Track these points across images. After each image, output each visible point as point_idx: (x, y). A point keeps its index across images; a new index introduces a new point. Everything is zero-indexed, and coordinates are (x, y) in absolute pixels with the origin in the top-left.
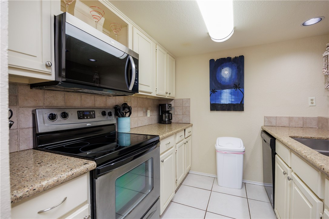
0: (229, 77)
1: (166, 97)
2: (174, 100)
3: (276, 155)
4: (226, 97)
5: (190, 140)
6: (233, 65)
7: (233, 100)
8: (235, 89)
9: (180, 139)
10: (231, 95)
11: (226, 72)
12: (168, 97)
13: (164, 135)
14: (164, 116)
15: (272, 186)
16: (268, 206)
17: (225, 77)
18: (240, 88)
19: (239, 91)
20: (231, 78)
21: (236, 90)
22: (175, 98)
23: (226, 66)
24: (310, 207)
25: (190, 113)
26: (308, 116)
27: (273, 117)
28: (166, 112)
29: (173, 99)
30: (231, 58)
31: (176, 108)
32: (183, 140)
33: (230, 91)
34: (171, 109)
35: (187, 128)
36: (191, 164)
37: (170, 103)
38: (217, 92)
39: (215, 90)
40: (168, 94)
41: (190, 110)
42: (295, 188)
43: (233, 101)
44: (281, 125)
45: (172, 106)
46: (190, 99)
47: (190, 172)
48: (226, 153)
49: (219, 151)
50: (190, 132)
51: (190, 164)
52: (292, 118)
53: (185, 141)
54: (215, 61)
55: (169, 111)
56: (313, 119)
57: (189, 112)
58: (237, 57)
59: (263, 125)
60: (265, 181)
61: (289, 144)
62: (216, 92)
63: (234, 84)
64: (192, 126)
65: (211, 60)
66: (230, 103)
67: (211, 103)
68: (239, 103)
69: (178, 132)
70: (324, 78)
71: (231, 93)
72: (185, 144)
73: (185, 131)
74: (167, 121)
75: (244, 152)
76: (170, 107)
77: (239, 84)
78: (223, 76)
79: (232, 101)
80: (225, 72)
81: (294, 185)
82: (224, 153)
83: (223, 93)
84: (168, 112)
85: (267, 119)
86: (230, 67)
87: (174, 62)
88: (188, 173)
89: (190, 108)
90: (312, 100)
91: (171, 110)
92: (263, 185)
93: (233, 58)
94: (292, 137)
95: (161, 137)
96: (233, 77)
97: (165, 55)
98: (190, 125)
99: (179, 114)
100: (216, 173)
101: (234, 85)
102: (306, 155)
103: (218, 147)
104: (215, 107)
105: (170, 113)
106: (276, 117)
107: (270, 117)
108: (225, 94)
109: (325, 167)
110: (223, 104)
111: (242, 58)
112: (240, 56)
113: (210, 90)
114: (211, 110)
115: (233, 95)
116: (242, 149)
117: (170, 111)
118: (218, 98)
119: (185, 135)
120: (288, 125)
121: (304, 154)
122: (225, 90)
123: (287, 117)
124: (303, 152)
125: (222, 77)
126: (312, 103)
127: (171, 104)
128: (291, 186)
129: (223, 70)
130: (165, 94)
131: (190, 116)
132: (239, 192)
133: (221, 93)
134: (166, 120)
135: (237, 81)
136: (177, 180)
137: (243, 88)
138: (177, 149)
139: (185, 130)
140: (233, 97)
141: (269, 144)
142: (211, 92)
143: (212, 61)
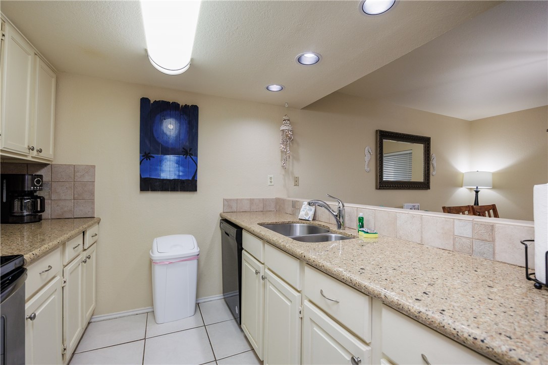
0: (174, 136)
1: (29, 158)
2: (49, 167)
3: (243, 251)
4: (169, 168)
5: (94, 254)
6: (181, 116)
7: (181, 174)
8: (184, 155)
9: (74, 254)
10: (177, 166)
11: (171, 127)
12: (32, 157)
13: (37, 252)
14: (17, 203)
15: (238, 293)
16: (232, 325)
17: (168, 133)
18: (191, 154)
19: (190, 159)
20: (178, 136)
21: (186, 158)
22: (53, 163)
23: (171, 116)
24: (289, 304)
25: (94, 196)
26: (267, 198)
27: (233, 200)
28: (26, 196)
29: (46, 165)
30: (179, 105)
31: (54, 184)
32: (79, 255)
33: (176, 158)
34: (41, 186)
35: (89, 226)
36: (96, 301)
37: (39, 173)
38: (153, 157)
39: (149, 153)
40: (35, 150)
41: (93, 189)
42: (270, 288)
43: (181, 176)
44: (241, 210)
45: (44, 179)
46: (95, 166)
47: (92, 320)
48: (171, 262)
49: (158, 262)
50: (96, 235)
51: (94, 302)
52: (253, 199)
53: (83, 256)
54: (152, 102)
55: (35, 191)
56: (272, 199)
57: (93, 194)
58: (189, 106)
59: (221, 211)
60: (225, 290)
61: (263, 233)
62: (151, 158)
63: (183, 148)
64: (98, 223)
65: (143, 98)
66: (176, 177)
67: (143, 177)
68: (190, 179)
69: (69, 239)
70: (280, 153)
71: (178, 162)
72: (85, 262)
73: (84, 235)
74: (27, 215)
75: (198, 255)
76: (38, 182)
77: (191, 149)
78: (165, 131)
79: (179, 176)
80: (169, 126)
81: (268, 284)
82: (168, 263)
83: (164, 162)
84: (31, 194)
85: (227, 202)
86: (176, 119)
87: (53, 81)
88: (89, 323)
89: (94, 186)
90: (271, 178)
91: (40, 190)
92: (222, 297)
93: (182, 106)
94: (261, 224)
95: (27, 257)
96: (182, 137)
97: (30, 57)
98: (95, 220)
99: (63, 198)
100: (152, 303)
101: (183, 150)
102: (285, 244)
103: (156, 255)
104: (149, 184)
105: (40, 197)
106: (237, 199)
107: (231, 200)
108: (168, 163)
109: (305, 254)
110: (163, 180)
111: (195, 109)
112: (192, 106)
113: (141, 153)
114: (141, 190)
115: (181, 165)
116: (196, 250)
117: (38, 192)
118: (156, 170)
119: (83, 244)
120: (249, 210)
121: (282, 243)
122: (168, 157)
123: (248, 199)
124: (280, 241)
125: (164, 134)
126: (271, 182)
127: (41, 176)
128: (264, 286)
129: (165, 121)
130: (27, 151)
131: (93, 203)
132: (191, 321)
133: (160, 162)
134: (25, 213)
135: (187, 144)
136: (65, 349)
137: (197, 156)
138: (67, 277)
139: (84, 232)
140: (181, 168)
141: (235, 236)
142: (143, 156)
143: (144, 102)
